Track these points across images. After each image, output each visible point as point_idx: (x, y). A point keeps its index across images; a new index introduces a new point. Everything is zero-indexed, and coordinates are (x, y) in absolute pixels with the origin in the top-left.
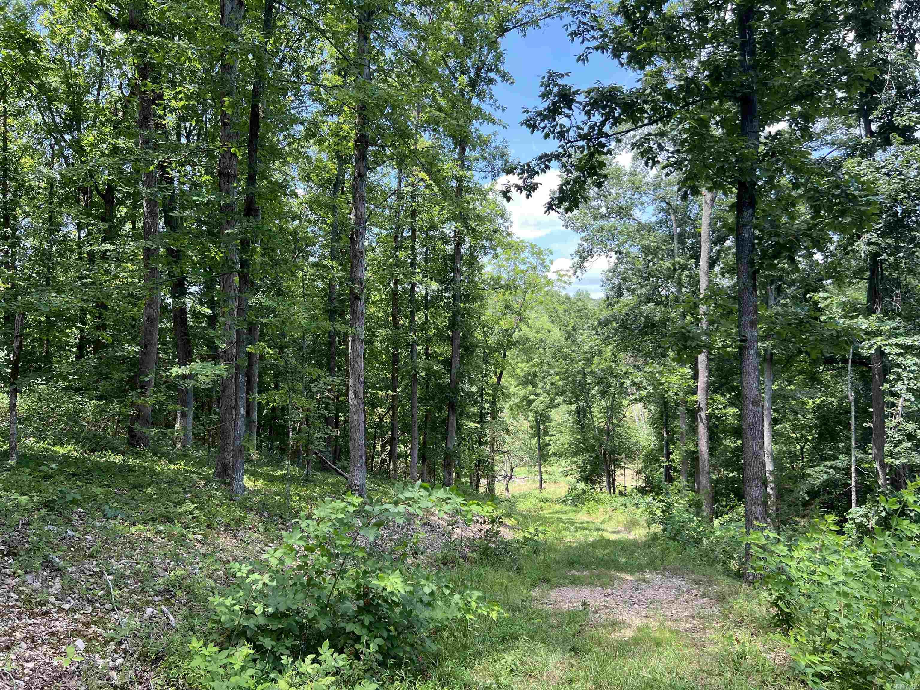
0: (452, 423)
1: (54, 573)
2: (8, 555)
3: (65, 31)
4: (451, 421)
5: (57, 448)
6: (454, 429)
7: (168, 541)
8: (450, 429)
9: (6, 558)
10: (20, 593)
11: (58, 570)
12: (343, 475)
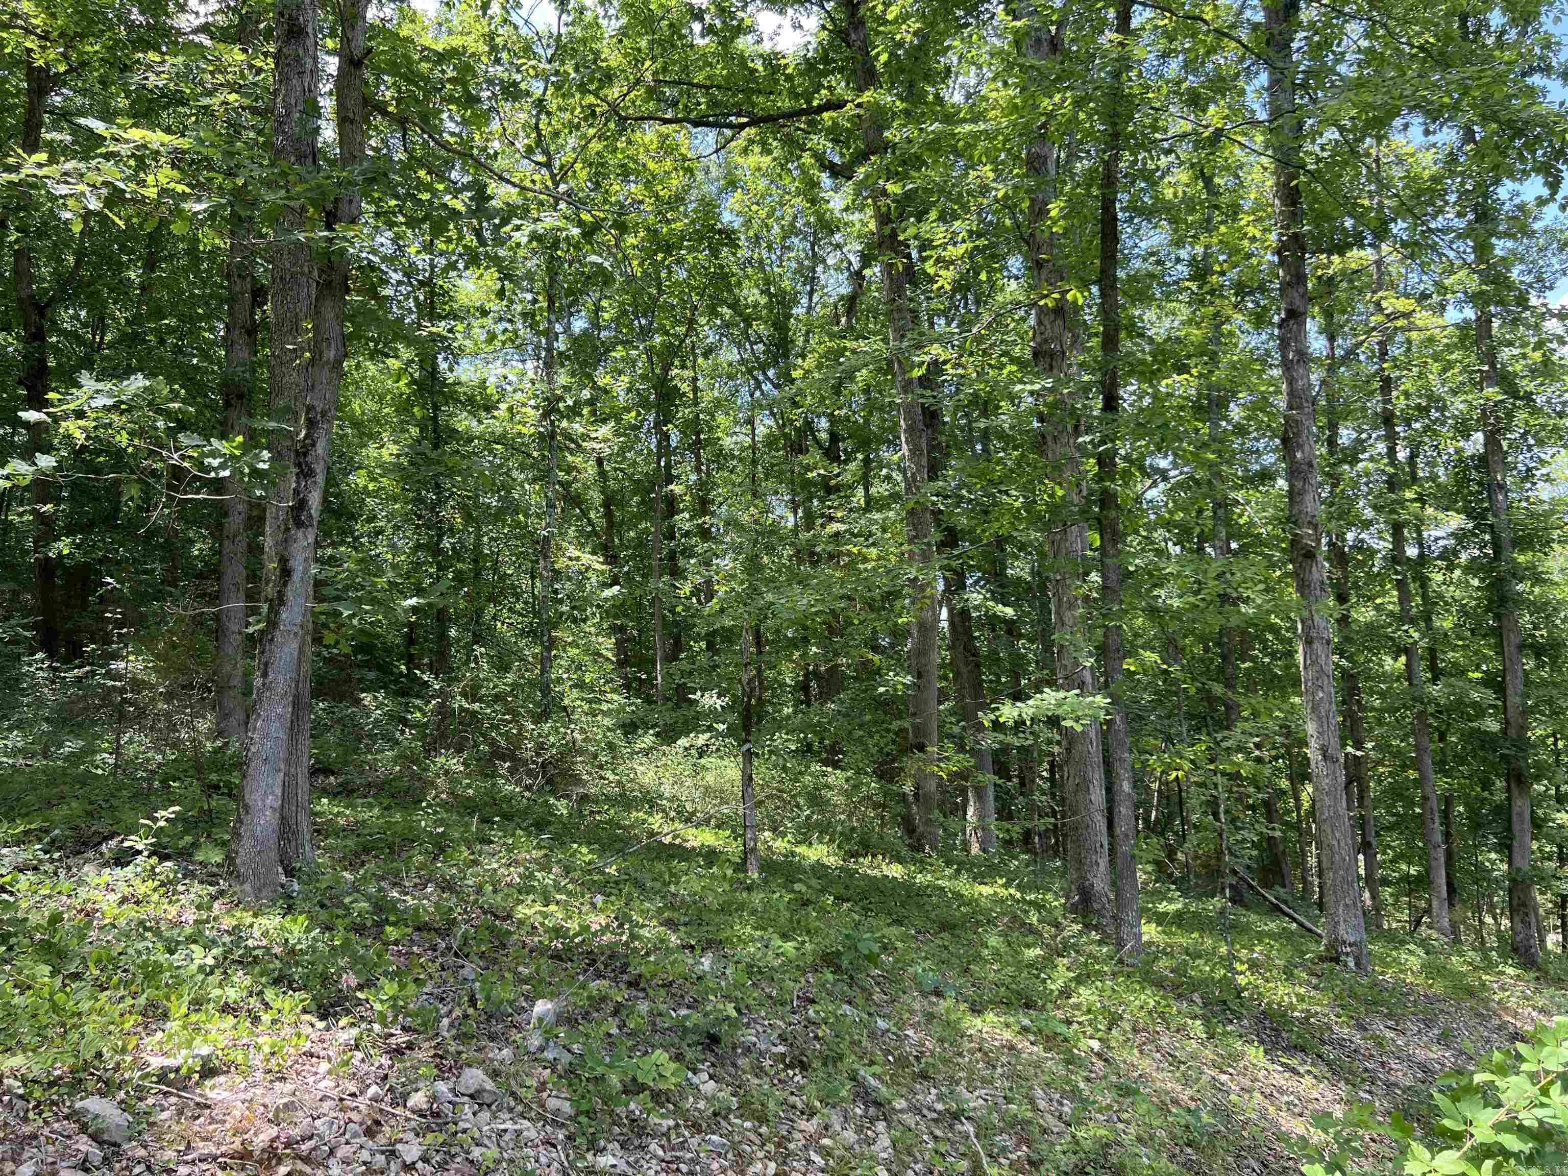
0: (1521, 814)
1: (872, 1111)
2: (791, 1066)
3: (763, 214)
4: (1516, 810)
5: (801, 849)
6: (1527, 825)
7: (1046, 1050)
8: (1516, 827)
9: (791, 1073)
10: (826, 1153)
11: (878, 1104)
12: (1294, 920)
